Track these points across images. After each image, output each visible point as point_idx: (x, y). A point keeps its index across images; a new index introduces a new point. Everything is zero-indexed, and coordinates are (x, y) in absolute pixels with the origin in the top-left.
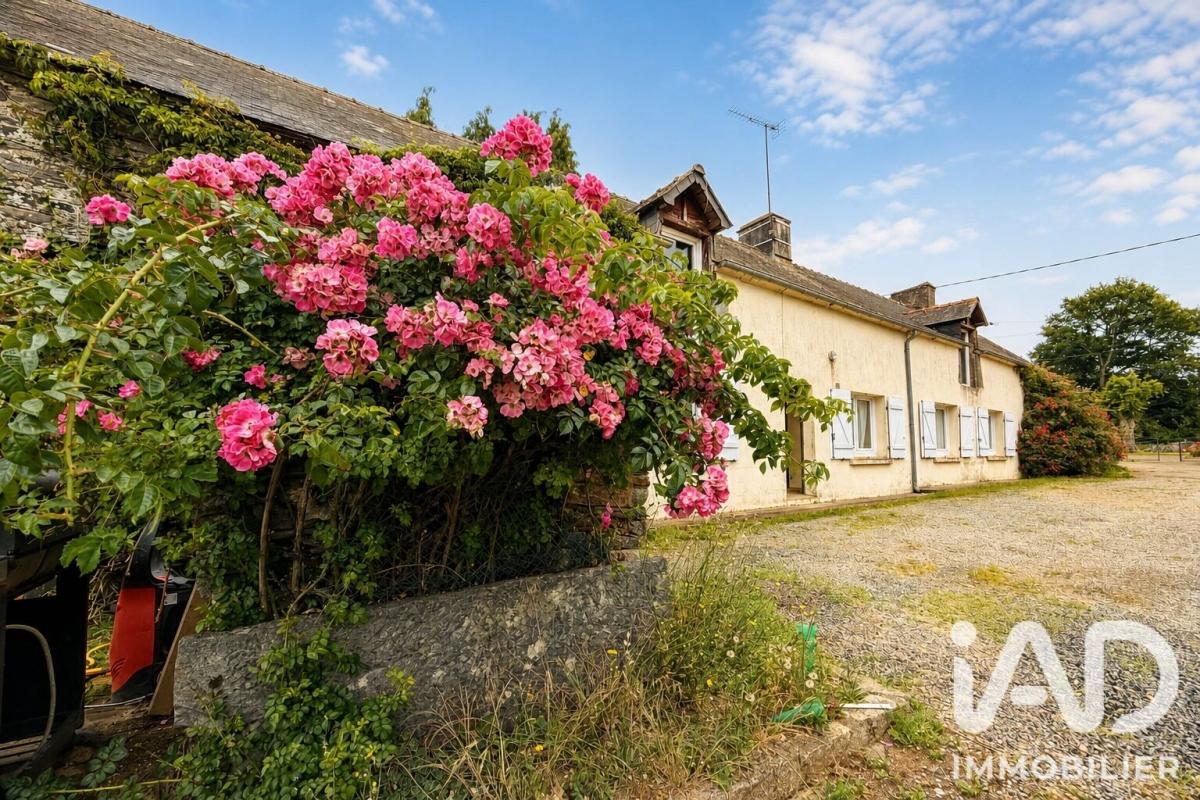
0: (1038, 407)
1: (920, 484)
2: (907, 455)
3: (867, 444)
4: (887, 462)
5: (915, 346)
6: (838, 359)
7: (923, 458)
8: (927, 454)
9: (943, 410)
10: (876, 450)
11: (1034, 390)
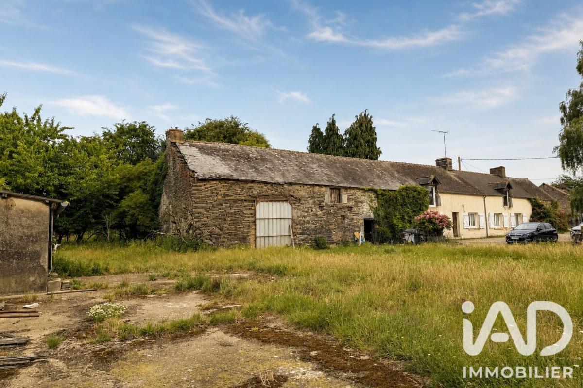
0: (535, 211)
1: (489, 235)
2: (485, 227)
3: (474, 225)
4: (479, 229)
5: (487, 199)
6: (465, 206)
7: (490, 228)
8: (491, 227)
9: (498, 215)
10: (476, 227)
11: (535, 206)
